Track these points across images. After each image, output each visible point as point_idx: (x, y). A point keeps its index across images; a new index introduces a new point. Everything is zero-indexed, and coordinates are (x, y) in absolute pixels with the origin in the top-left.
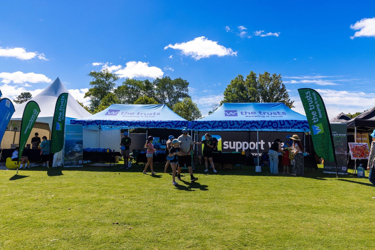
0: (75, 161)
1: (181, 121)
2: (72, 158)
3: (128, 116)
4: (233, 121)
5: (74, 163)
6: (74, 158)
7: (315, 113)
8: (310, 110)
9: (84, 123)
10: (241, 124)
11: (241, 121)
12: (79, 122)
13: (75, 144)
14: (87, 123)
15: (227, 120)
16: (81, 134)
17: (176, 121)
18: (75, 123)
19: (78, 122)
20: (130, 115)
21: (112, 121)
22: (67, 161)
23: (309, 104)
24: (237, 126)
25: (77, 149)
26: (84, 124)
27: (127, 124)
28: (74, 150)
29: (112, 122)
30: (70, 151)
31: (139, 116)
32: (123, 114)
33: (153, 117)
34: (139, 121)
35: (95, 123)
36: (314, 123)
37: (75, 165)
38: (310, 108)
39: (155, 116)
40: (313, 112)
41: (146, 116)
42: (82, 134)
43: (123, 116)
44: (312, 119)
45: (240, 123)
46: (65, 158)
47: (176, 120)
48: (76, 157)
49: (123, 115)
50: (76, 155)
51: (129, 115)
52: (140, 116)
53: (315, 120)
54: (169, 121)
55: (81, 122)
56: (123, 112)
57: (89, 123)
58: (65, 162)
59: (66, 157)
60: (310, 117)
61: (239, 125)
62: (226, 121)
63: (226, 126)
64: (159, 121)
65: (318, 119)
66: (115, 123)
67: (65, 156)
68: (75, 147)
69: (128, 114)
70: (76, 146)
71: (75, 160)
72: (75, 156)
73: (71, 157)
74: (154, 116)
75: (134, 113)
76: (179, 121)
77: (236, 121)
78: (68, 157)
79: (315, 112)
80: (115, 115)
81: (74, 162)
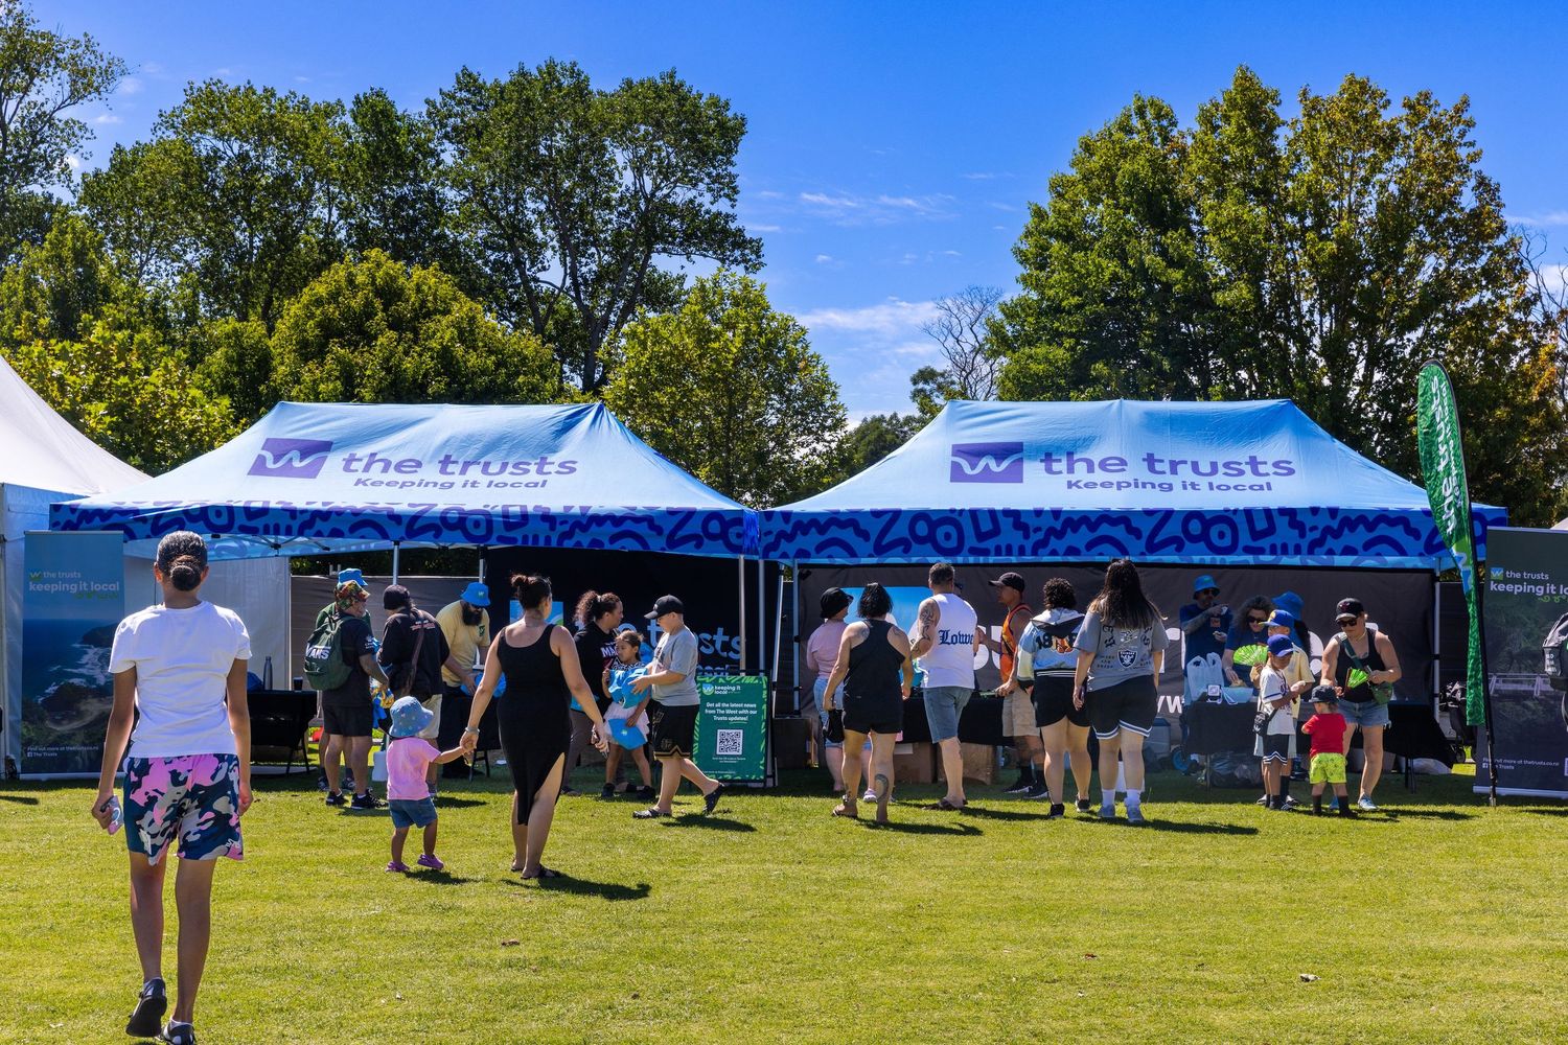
0: (84, 745)
1: (702, 512)
2: (65, 728)
3: (388, 484)
4: (992, 513)
5: (78, 758)
6: (75, 724)
9: (131, 526)
10: (1038, 529)
11: (1038, 513)
12: (102, 520)
13: (78, 646)
14: (151, 522)
15: (958, 508)
16: (114, 587)
17: (672, 513)
18: (80, 521)
19: (97, 519)
20: (401, 478)
21: (303, 512)
22: (37, 744)
24: (1016, 538)
25: (91, 672)
26: (137, 528)
27: (390, 527)
28: (71, 681)
29: (300, 519)
30: (51, 689)
31: (452, 484)
32: (354, 465)
33: (536, 485)
34: (461, 512)
35: (202, 523)
37: (80, 767)
39: (545, 482)
41: (497, 479)
42: (122, 586)
43: (356, 484)
45: (1033, 523)
46: (29, 730)
47: (676, 504)
48: (88, 719)
49: (354, 477)
50: (89, 707)
51: (392, 475)
52: (458, 479)
54: (634, 509)
55: (115, 519)
56: (352, 459)
57: (162, 521)
58: (26, 751)
59: (32, 722)
61: (1027, 536)
62: (953, 511)
63: (953, 543)
64: (576, 510)
66: (319, 525)
67: (25, 717)
68: (82, 666)
69: (385, 470)
70: (85, 659)
71: (80, 737)
72: (80, 715)
73: (58, 723)
74: (540, 478)
75: (419, 464)
76: (690, 514)
77: (1007, 513)
78: (42, 720)
80: (311, 472)
81: (76, 753)
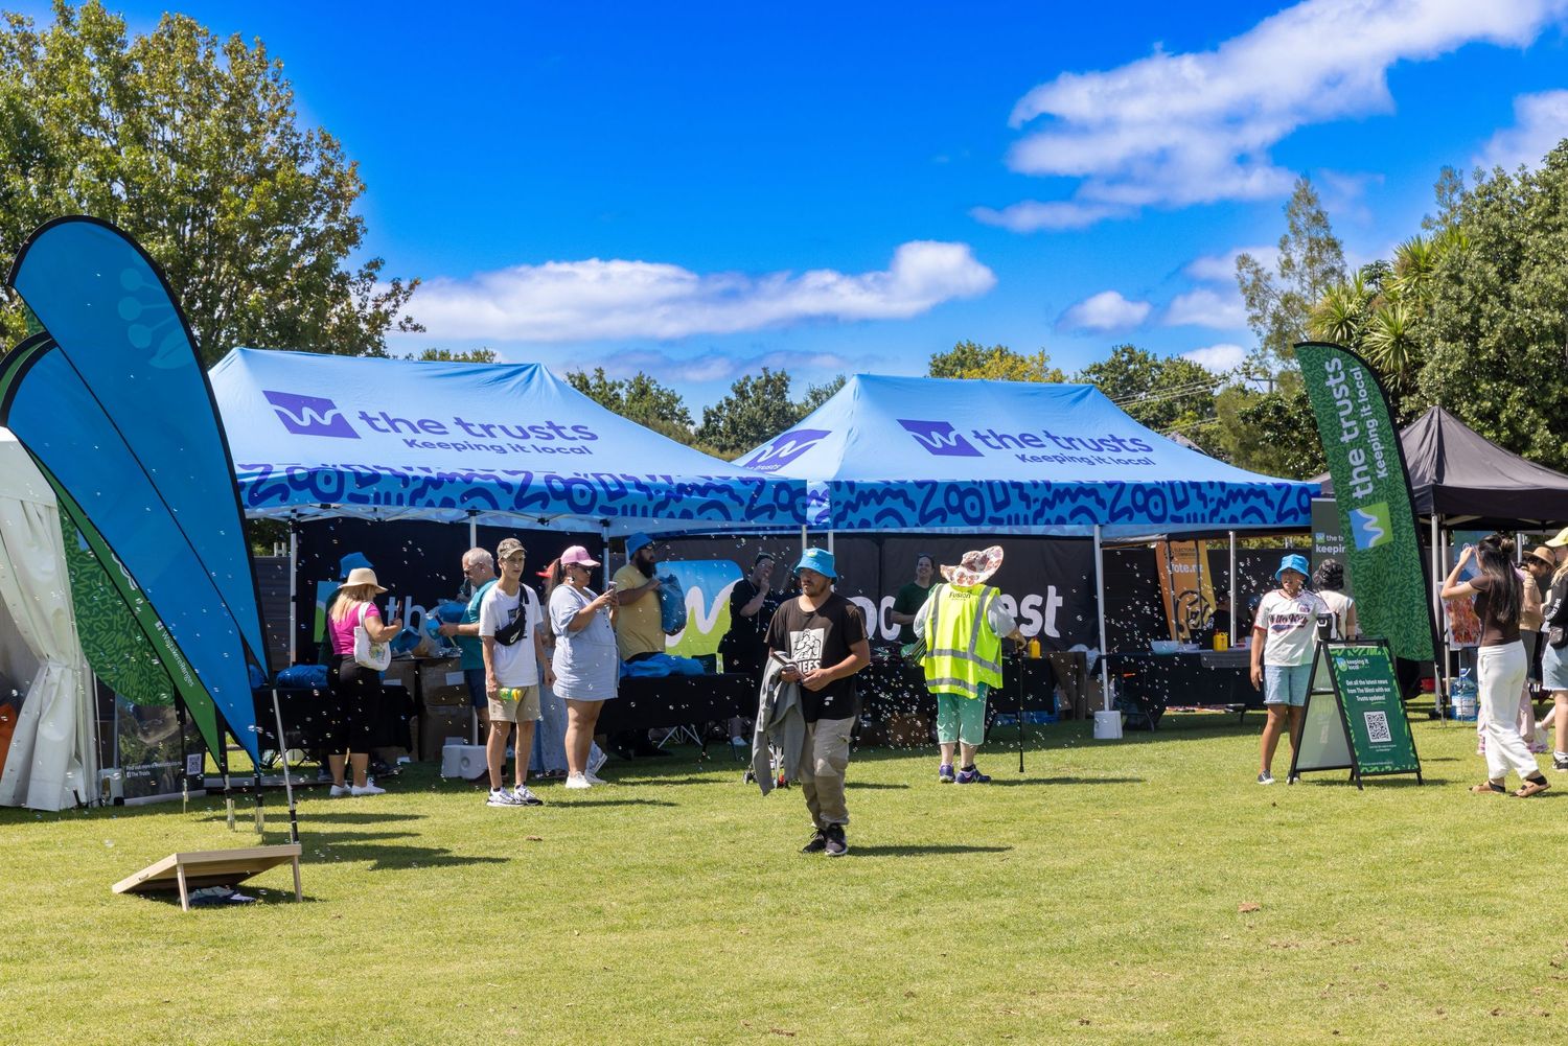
7: (1360, 458)
8: (1342, 443)
23: (1342, 414)
36: (1357, 498)
38: (1341, 435)
40: (1354, 452)
44: (1351, 483)
53: (1358, 488)
60: (1343, 472)
65: (1374, 484)
79: (1361, 451)
